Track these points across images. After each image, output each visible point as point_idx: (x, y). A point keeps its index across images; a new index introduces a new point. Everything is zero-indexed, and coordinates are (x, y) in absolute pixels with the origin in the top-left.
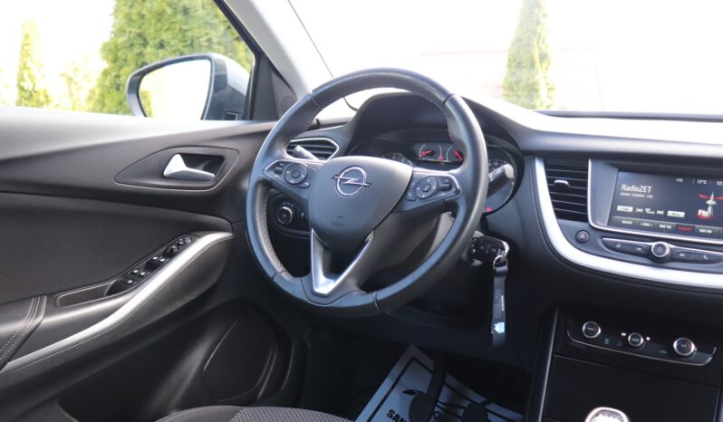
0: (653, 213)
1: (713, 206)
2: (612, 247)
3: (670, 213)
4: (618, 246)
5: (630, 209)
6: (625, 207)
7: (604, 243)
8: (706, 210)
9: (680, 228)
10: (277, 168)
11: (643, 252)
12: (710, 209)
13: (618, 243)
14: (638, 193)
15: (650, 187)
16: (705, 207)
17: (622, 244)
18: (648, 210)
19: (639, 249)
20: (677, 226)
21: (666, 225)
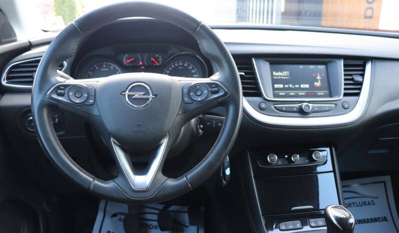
0: (294, 87)
1: (321, 80)
2: (280, 110)
3: (302, 86)
4: (284, 109)
5: (281, 86)
6: (279, 85)
7: (275, 108)
8: (318, 82)
9: (309, 94)
10: (59, 91)
11: (298, 110)
12: (319, 81)
13: (283, 107)
14: (283, 76)
15: (288, 72)
16: (317, 81)
17: (285, 107)
18: (291, 85)
19: (295, 109)
20: (307, 93)
21: (302, 93)
